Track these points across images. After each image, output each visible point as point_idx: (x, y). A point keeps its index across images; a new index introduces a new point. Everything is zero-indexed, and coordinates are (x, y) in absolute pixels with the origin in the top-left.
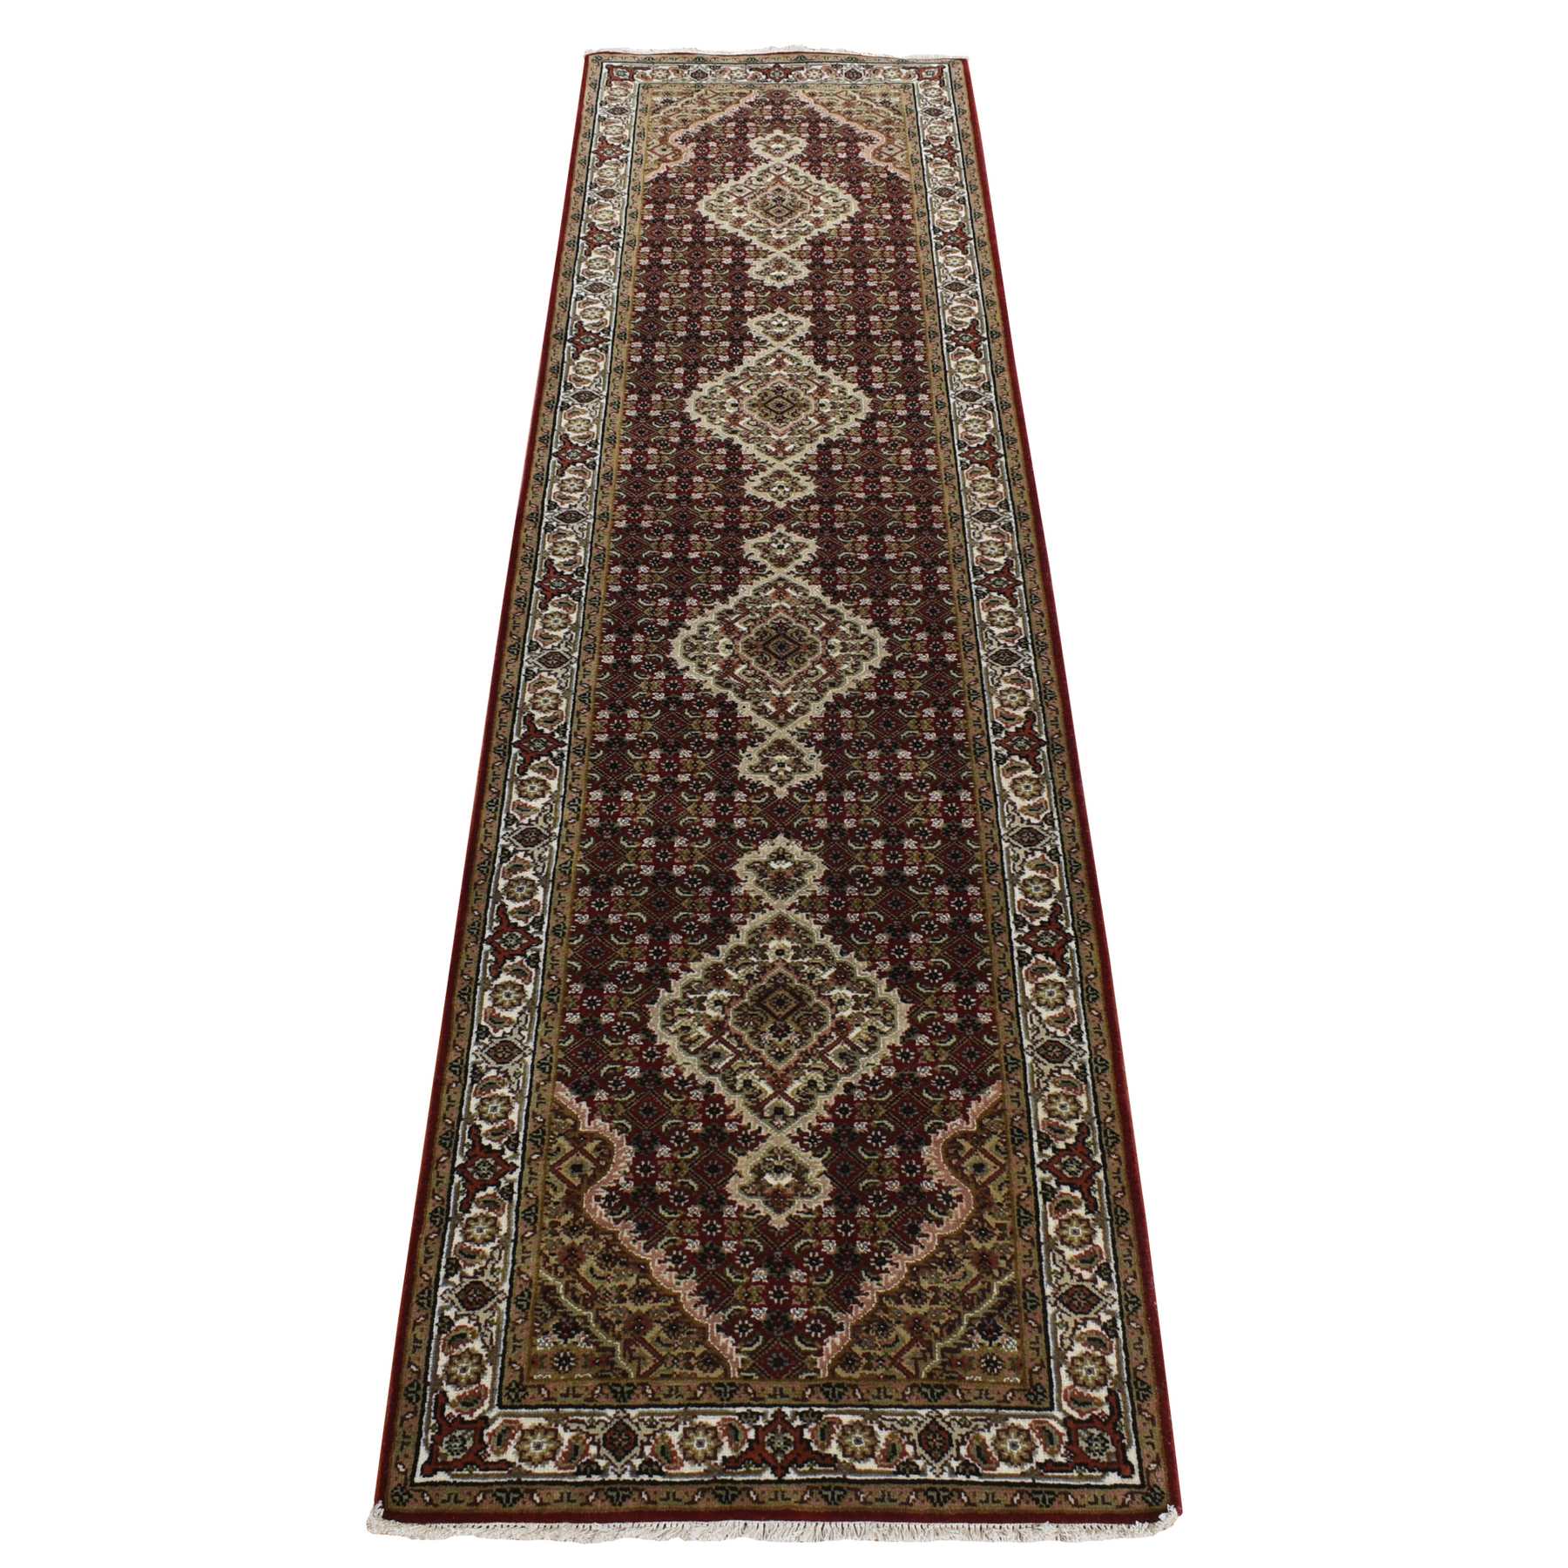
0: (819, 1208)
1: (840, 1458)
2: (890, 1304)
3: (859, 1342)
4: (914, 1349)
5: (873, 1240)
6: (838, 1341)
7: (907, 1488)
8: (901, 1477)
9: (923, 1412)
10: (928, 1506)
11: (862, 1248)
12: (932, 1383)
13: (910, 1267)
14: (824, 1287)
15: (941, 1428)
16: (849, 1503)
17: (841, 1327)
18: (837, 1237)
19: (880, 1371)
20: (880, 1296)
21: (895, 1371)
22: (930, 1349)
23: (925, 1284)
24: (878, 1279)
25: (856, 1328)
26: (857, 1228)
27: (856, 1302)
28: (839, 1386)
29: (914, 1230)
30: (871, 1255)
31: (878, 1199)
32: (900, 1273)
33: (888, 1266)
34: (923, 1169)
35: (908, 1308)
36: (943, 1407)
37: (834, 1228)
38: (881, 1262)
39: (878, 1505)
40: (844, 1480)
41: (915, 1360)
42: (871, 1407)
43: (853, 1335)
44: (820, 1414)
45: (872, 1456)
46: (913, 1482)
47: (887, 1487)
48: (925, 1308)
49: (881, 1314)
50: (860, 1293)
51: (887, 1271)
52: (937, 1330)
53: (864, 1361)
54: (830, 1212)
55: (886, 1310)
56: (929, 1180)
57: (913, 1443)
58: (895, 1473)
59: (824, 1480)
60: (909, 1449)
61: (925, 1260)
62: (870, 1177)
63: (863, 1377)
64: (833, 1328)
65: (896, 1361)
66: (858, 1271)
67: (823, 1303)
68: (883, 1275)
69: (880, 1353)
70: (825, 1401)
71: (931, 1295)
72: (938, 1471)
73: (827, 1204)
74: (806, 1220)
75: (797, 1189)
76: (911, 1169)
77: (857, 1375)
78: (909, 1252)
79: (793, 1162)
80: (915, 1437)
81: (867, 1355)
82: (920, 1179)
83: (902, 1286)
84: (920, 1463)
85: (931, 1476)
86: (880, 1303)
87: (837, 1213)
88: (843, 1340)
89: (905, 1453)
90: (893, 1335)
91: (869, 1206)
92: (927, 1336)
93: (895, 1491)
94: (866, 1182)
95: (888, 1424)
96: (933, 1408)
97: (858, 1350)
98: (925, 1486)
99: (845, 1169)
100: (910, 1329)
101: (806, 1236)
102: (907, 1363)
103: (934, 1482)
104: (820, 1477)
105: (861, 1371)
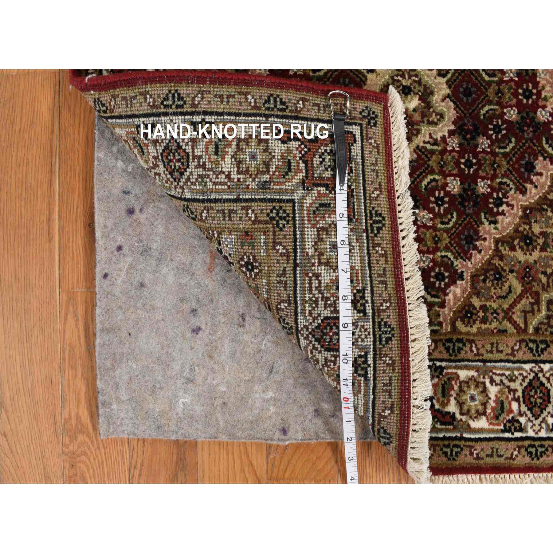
0: (443, 138)
1: (458, 416)
2: (505, 250)
3: (478, 294)
4: (523, 301)
5: (493, 179)
6: (458, 291)
7: (513, 444)
8: (507, 435)
9: (528, 367)
10: (527, 459)
11: (482, 187)
12: (538, 339)
13: (524, 209)
14: (447, 231)
15: (542, 384)
16: (465, 458)
17: (461, 277)
18: (461, 175)
19: (494, 325)
20: (497, 241)
21: (507, 325)
22: (538, 302)
23: (537, 229)
24: (495, 222)
25: (474, 277)
26: (479, 164)
27: (475, 248)
28: (459, 340)
29: (530, 168)
30: (490, 195)
31: (497, 129)
32: (515, 215)
33: (504, 207)
34: (539, 93)
35: (520, 255)
36: (544, 362)
37: (457, 164)
38: (499, 203)
39: (489, 460)
40: (462, 438)
41: (525, 312)
42: (484, 361)
43: (473, 286)
44: (442, 368)
45: (484, 414)
46: (517, 439)
47: (496, 444)
48: (536, 254)
49: (496, 262)
50: (479, 238)
51: (503, 213)
52: (544, 279)
53: (481, 314)
54: (454, 143)
55: (501, 258)
56: (544, 107)
57: (518, 400)
58: (503, 431)
59: (444, 438)
60: (515, 406)
61: (537, 203)
62: (490, 102)
63: (481, 333)
64: (456, 276)
65: (508, 315)
66: (478, 214)
67: (447, 249)
68: (500, 218)
69: (495, 306)
70: (446, 356)
71: (541, 241)
72: (537, 428)
73: (451, 133)
74: (432, 152)
75: (423, 115)
76: (528, 94)
77: (474, 330)
78: (523, 192)
79: (419, 82)
80: (519, 394)
81: (483, 308)
82: (535, 107)
83: (516, 230)
84: (523, 420)
85: (531, 433)
86: (497, 250)
87: (461, 145)
88: (464, 291)
89: (511, 411)
90: (507, 285)
91: (489, 137)
92: (536, 288)
93: (502, 447)
94: (486, 108)
95: (497, 379)
96: (536, 362)
97: (476, 302)
98: (526, 443)
99: (468, 93)
100: (521, 279)
101: (432, 172)
102: (518, 318)
103: (533, 439)
104: (441, 435)
105: (478, 325)
